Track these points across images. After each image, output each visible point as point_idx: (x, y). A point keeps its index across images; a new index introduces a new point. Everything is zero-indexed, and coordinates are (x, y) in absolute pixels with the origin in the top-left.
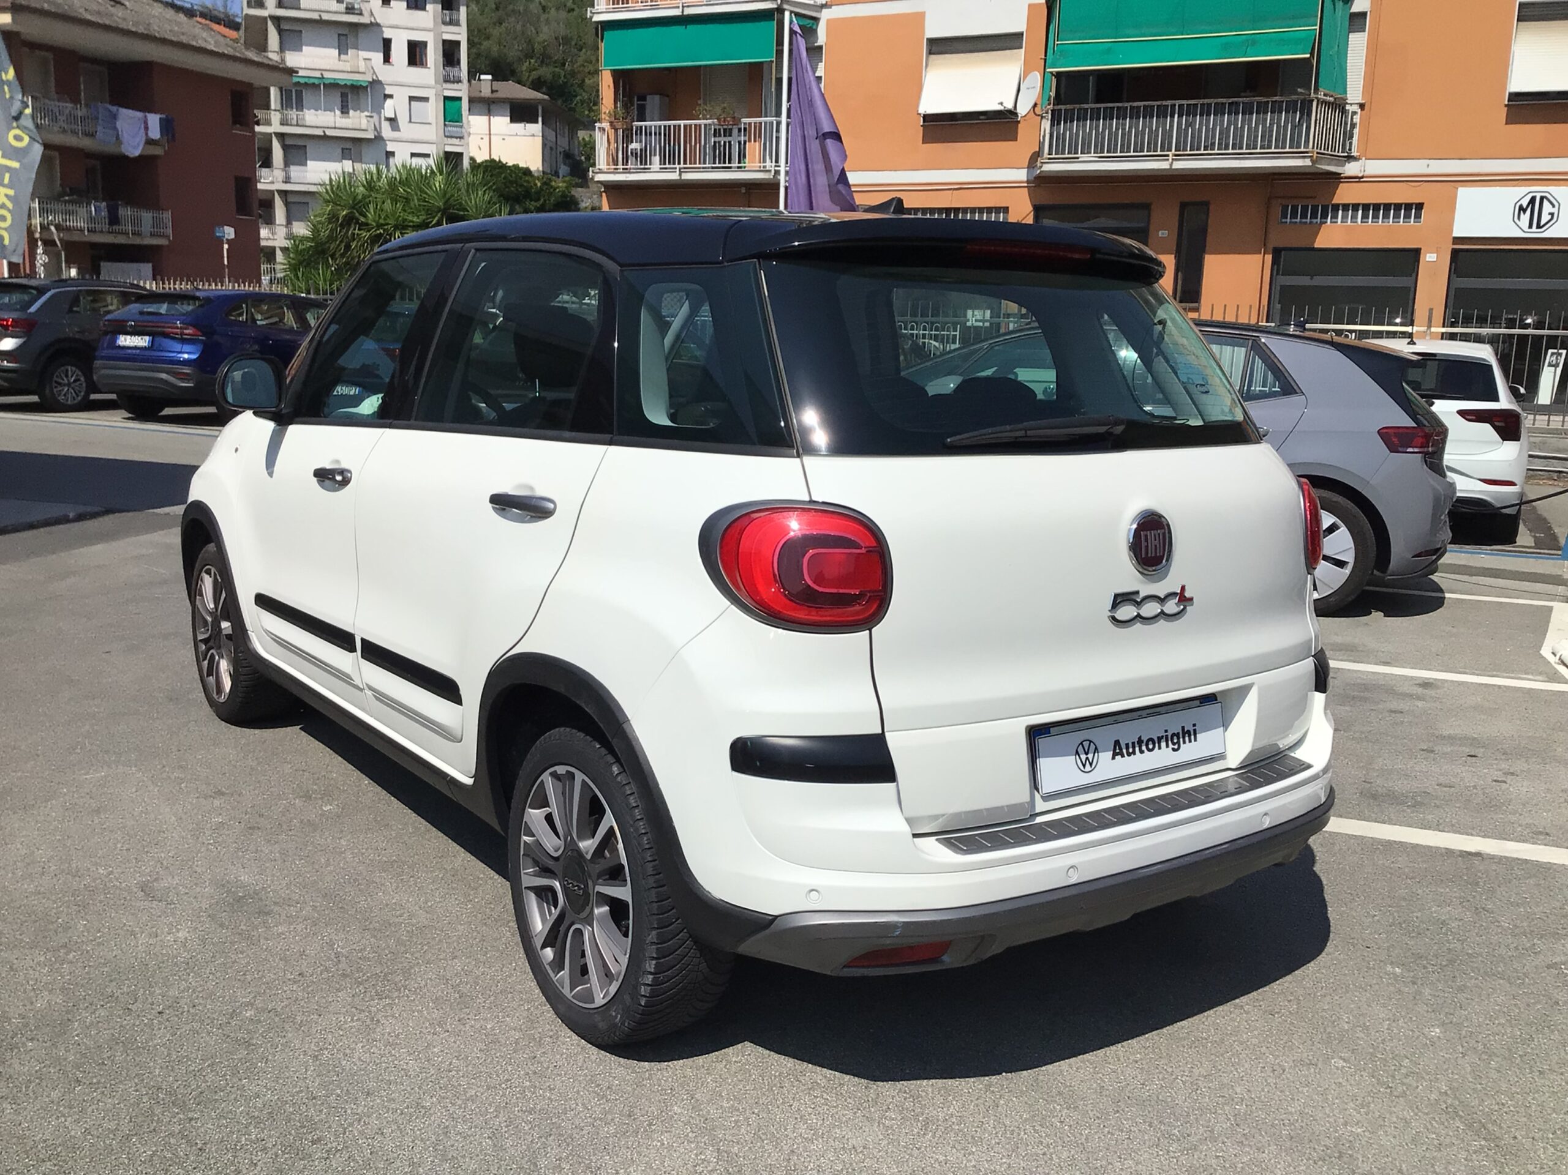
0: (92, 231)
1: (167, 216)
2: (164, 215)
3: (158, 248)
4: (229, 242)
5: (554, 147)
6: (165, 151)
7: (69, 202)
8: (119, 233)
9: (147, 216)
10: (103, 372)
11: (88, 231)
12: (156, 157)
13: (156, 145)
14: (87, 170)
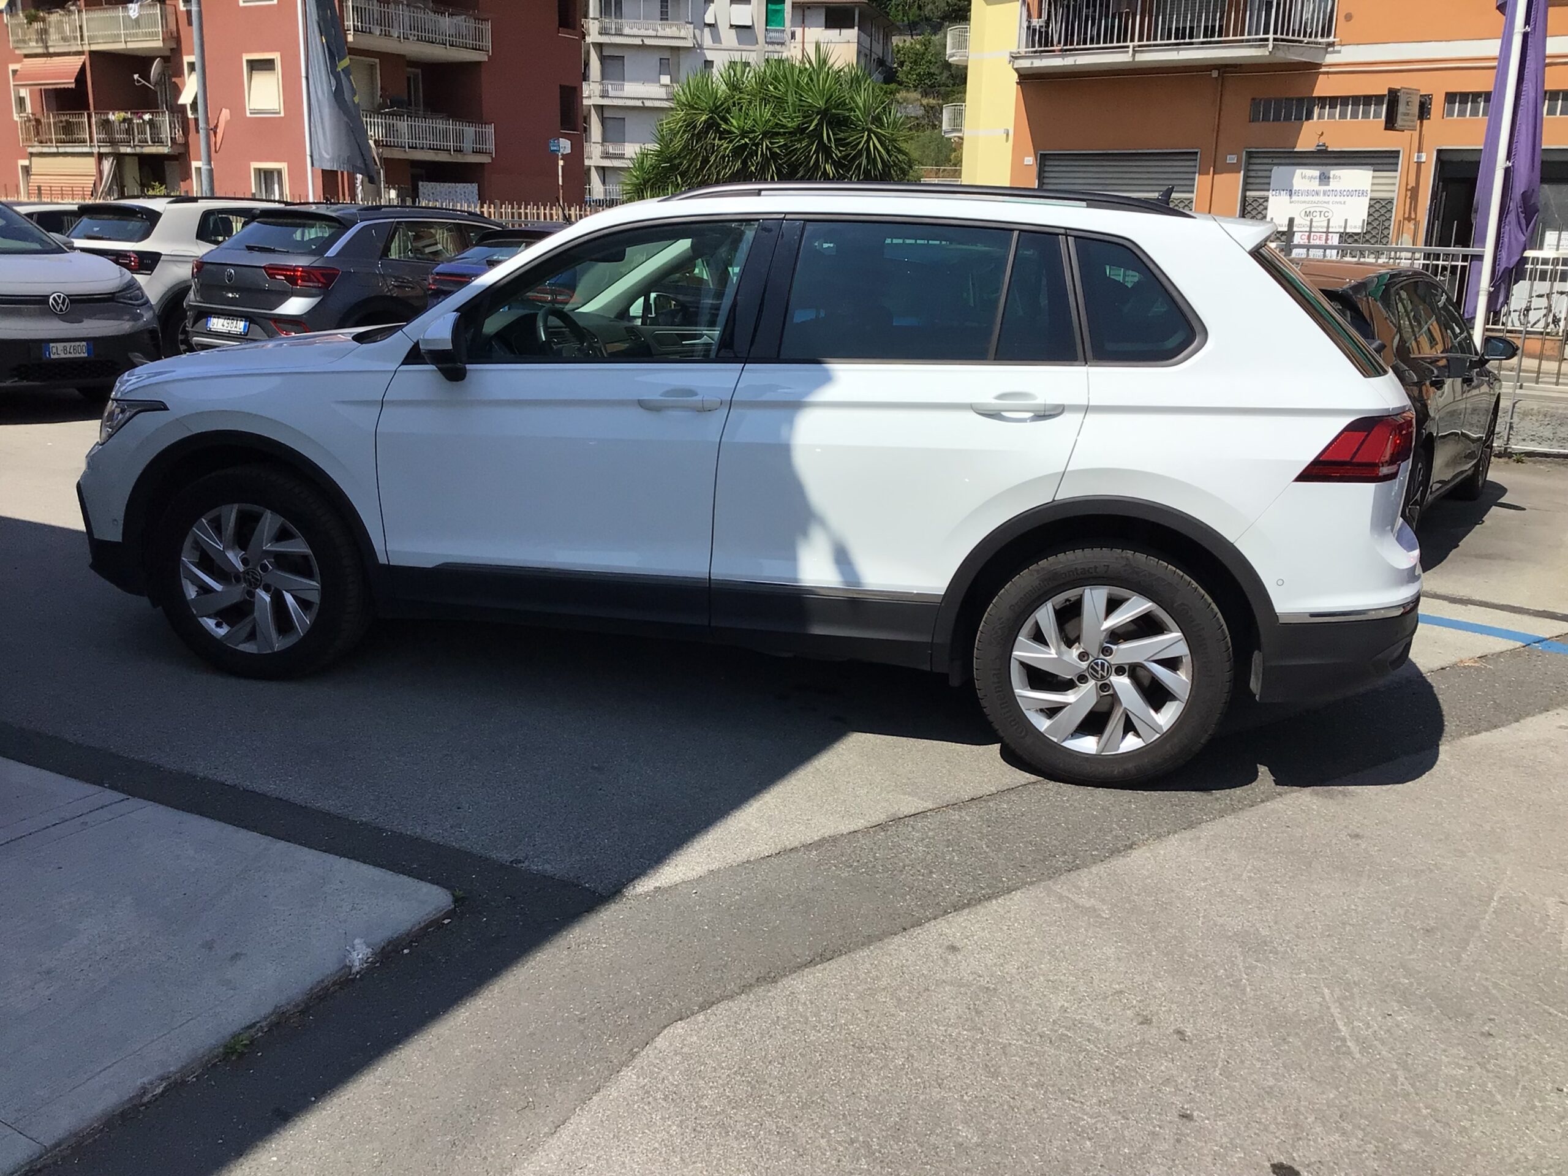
0: (412, 148)
1: (490, 129)
2: (487, 130)
3: (482, 164)
4: (564, 157)
5: (868, 53)
6: (489, 56)
7: (389, 114)
8: (440, 150)
9: (470, 131)
11: (409, 147)
12: (479, 63)
13: (479, 50)
14: (409, 79)
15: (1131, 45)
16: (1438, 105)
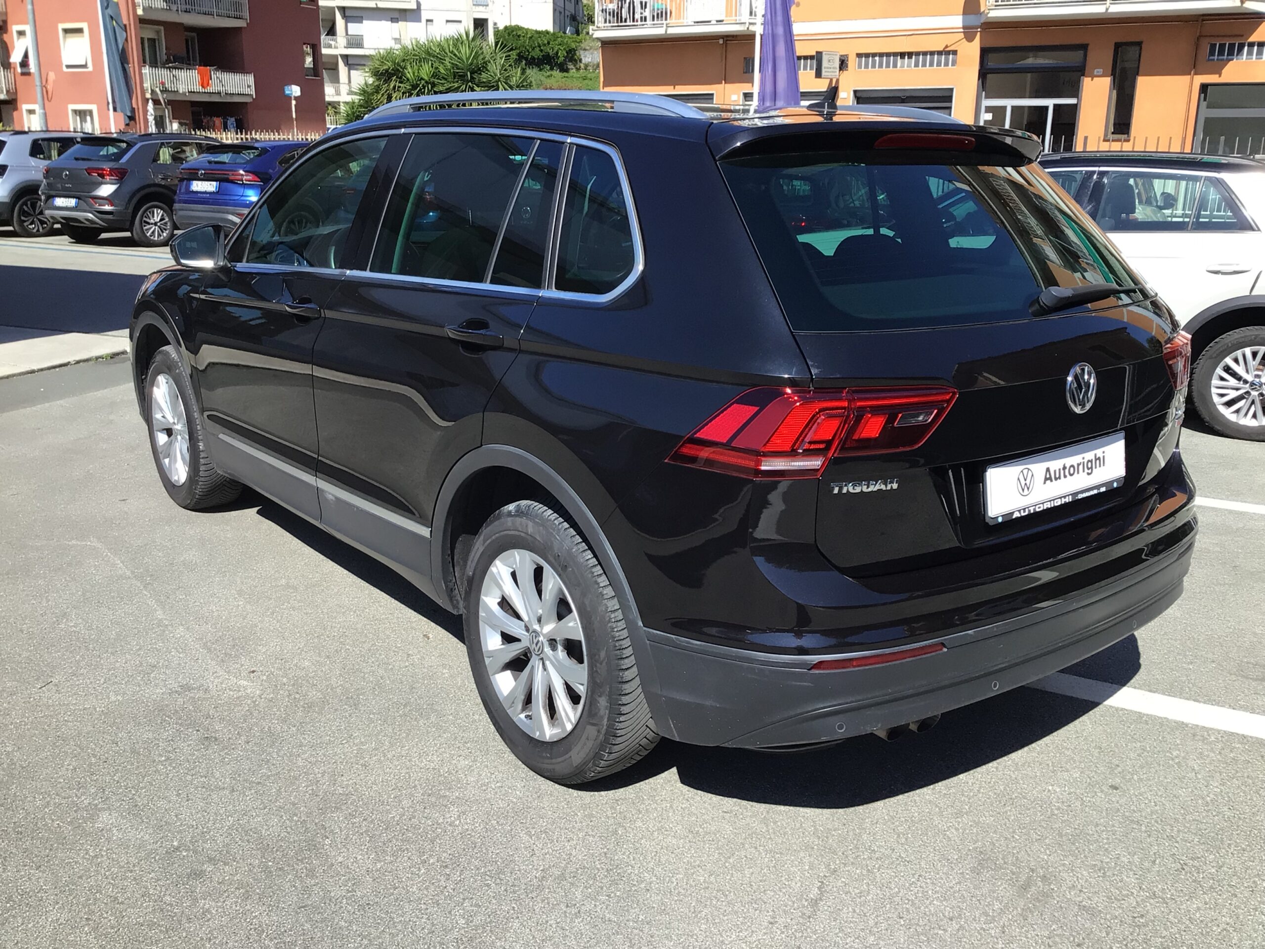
0: (191, 92)
1: (251, 77)
2: (248, 78)
3: (246, 103)
4: (296, 98)
5: (562, 10)
6: (247, 24)
7: (173, 67)
8: (213, 93)
9: (235, 79)
10: (181, 213)
11: (189, 92)
12: (241, 28)
13: (240, 18)
14: (187, 41)
15: (664, 22)
16: (852, 62)
